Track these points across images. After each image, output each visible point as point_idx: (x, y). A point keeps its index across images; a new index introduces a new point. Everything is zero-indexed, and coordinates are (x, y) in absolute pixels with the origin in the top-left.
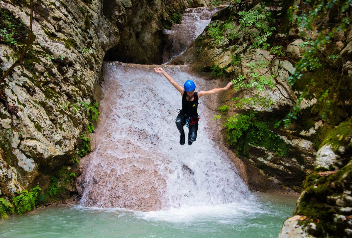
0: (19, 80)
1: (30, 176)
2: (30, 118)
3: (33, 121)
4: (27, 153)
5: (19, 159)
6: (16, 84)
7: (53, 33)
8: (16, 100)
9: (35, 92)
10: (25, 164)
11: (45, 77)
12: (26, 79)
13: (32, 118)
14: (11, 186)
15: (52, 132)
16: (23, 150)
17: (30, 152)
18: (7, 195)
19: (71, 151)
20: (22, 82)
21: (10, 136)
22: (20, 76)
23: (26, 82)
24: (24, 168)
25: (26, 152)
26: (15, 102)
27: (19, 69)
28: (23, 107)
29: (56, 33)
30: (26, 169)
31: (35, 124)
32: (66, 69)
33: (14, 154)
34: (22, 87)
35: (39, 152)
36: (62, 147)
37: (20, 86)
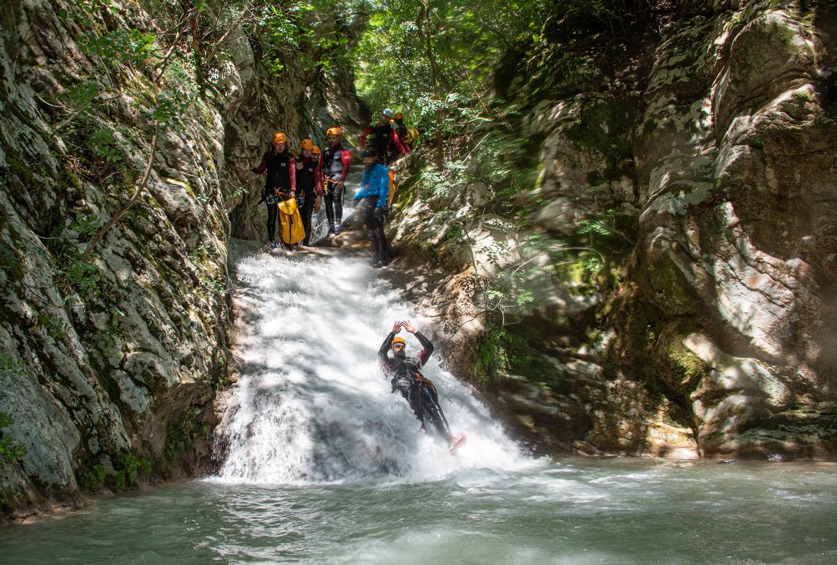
0: (118, 246)
1: (139, 421)
2: (139, 312)
3: (144, 318)
4: (136, 377)
5: (122, 388)
6: (113, 252)
7: (163, 169)
8: (114, 280)
9: (143, 267)
10: (132, 397)
11: (158, 243)
12: (128, 244)
13: (143, 313)
14: (115, 435)
15: (176, 341)
16: (131, 370)
17: (144, 374)
18: (110, 452)
19: (205, 379)
20: (124, 250)
21: (106, 345)
22: (119, 238)
23: (128, 249)
24: (131, 404)
25: (135, 373)
26: (113, 283)
27: (117, 227)
28: (126, 293)
29: (168, 169)
30: (135, 407)
31: (148, 323)
32: (186, 232)
33: (113, 379)
34: (123, 257)
35: (158, 374)
36: (192, 369)
37: (120, 255)
